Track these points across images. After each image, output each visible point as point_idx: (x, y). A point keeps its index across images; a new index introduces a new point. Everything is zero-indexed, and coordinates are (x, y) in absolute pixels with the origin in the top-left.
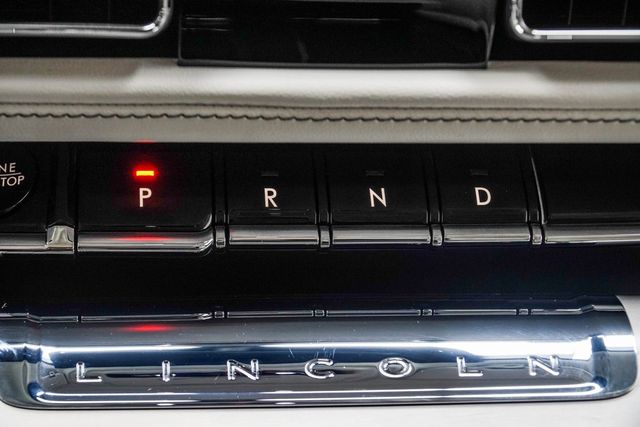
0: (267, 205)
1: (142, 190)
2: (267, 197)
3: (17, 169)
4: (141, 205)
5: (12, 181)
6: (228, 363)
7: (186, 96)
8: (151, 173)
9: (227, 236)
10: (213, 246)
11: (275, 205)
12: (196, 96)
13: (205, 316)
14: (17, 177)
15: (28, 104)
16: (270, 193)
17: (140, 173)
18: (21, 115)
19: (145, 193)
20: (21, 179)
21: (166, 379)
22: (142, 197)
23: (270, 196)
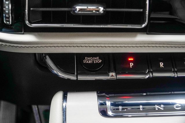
0: (161, 67)
1: (131, 63)
2: (161, 65)
3: (99, 59)
4: (131, 67)
5: (98, 62)
6: (156, 105)
7: (150, 42)
8: (132, 59)
9: (152, 74)
10: (149, 77)
11: (163, 67)
12: (152, 42)
13: (145, 94)
14: (99, 60)
15: (111, 44)
16: (162, 64)
17: (130, 59)
18: (109, 47)
19: (132, 64)
20: (100, 61)
21: (141, 110)
22: (131, 65)
23: (162, 65)
